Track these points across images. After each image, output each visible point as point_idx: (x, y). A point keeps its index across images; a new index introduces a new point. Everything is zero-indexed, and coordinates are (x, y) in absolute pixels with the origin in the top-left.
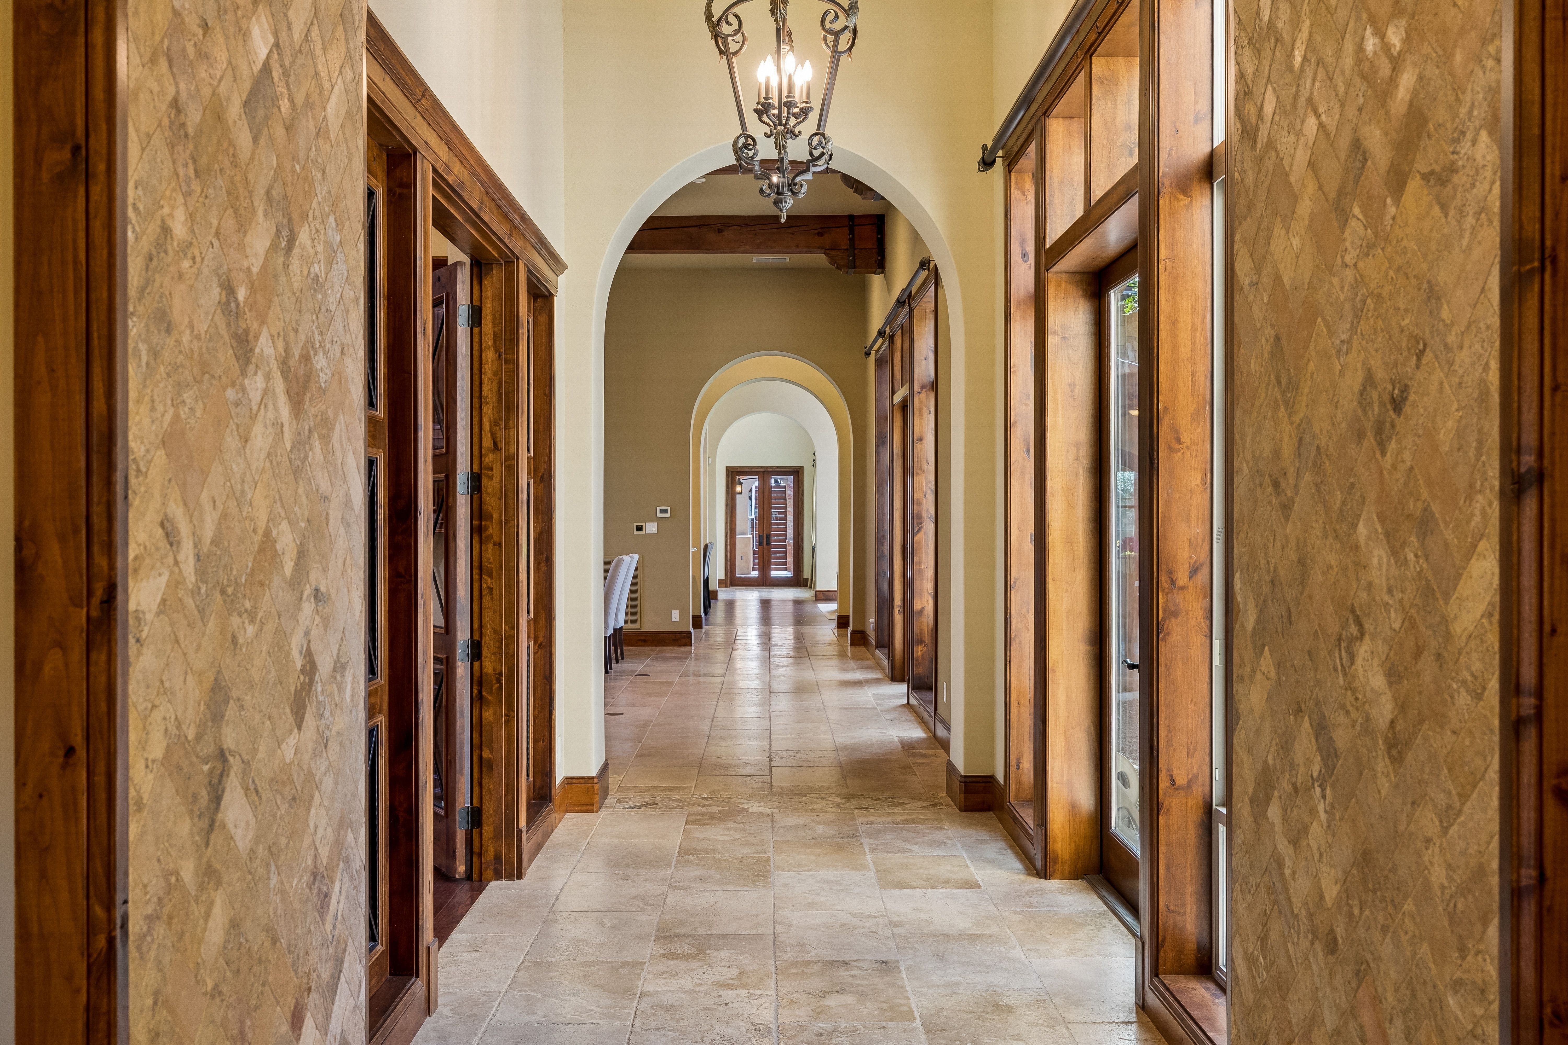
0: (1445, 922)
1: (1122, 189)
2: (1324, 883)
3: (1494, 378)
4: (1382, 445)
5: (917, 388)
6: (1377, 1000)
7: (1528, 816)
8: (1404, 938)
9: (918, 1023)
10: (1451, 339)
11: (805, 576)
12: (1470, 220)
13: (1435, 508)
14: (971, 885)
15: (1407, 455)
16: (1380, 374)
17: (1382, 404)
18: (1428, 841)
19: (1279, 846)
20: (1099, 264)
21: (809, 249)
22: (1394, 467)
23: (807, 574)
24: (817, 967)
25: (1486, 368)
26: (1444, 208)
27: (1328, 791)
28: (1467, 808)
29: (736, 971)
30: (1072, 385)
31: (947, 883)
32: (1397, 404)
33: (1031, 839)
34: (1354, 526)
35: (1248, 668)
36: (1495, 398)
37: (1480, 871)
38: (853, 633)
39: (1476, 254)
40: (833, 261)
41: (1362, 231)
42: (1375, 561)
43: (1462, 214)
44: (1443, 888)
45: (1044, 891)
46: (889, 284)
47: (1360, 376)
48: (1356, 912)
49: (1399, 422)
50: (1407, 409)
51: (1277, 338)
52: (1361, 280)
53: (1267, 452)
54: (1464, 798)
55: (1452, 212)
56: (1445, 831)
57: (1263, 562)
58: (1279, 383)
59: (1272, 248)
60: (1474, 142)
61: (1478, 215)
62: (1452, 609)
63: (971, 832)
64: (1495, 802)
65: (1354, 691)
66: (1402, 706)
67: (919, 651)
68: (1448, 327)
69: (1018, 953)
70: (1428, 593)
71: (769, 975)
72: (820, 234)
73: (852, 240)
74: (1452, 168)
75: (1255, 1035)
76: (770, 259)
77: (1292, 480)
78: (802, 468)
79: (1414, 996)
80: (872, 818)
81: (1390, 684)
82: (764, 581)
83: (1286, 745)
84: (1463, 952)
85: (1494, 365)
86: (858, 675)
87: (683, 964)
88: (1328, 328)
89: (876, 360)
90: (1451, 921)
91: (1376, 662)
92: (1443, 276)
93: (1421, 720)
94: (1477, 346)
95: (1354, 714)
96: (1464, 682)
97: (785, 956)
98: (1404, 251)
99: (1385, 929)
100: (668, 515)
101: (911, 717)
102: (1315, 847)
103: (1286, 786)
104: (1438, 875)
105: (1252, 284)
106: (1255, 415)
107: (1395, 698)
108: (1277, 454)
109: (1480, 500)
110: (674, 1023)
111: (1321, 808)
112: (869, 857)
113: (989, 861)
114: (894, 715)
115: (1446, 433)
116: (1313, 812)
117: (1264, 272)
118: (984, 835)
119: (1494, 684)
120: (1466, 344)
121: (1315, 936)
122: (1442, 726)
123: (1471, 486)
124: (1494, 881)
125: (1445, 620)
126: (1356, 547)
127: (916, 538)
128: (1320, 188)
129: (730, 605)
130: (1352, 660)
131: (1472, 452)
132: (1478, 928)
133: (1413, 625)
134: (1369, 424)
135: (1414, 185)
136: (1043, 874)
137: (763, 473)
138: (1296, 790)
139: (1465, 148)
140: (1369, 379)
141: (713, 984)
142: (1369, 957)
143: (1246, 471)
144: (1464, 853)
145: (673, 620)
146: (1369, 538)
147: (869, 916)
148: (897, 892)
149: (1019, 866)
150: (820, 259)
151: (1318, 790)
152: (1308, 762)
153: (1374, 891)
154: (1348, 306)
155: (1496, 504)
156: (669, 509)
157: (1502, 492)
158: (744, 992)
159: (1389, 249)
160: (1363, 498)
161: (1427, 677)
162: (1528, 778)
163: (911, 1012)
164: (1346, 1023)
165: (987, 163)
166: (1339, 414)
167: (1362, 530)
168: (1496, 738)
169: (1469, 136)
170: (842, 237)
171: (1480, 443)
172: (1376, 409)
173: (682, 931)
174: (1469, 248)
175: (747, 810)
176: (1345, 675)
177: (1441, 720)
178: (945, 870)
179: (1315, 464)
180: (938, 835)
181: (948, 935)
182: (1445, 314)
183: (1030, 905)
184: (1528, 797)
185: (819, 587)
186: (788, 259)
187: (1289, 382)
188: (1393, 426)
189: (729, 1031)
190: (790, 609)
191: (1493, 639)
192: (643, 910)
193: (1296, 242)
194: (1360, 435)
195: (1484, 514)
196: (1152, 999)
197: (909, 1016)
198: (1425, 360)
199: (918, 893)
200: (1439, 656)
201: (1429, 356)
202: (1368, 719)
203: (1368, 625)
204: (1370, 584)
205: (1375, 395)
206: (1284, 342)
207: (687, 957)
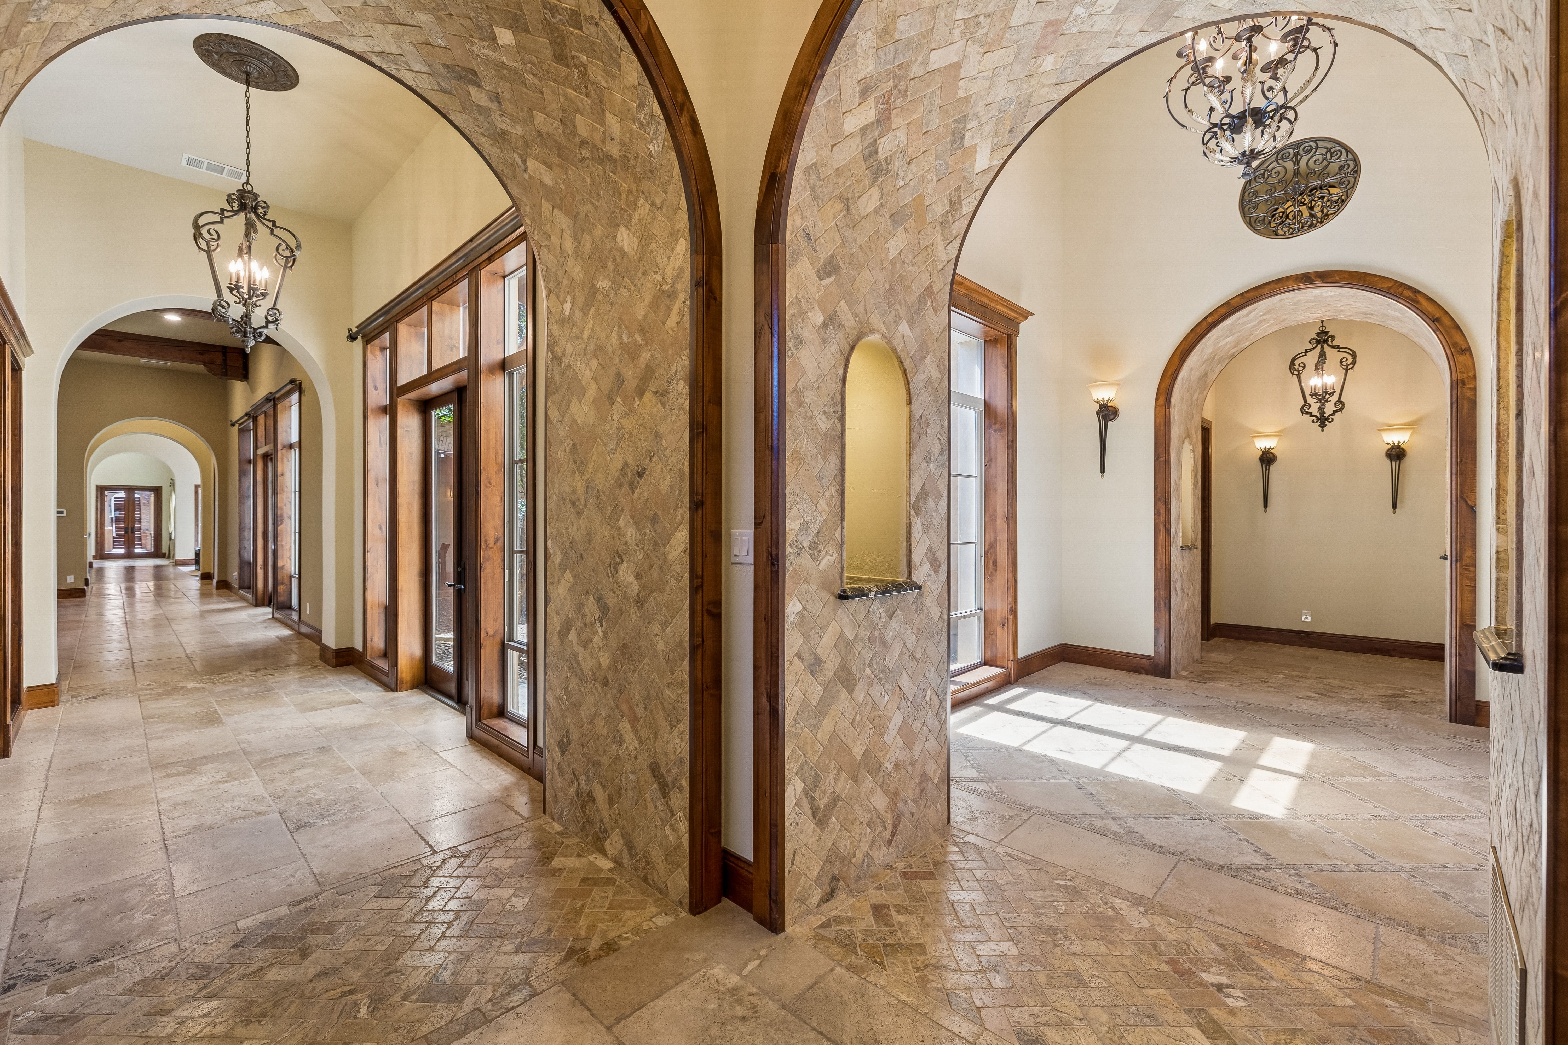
0: (664, 663)
1: (456, 367)
2: (601, 660)
3: (686, 467)
4: (633, 490)
5: (279, 447)
6: (629, 699)
7: (699, 619)
8: (644, 673)
9: (356, 772)
10: (667, 452)
11: (163, 551)
12: (675, 411)
13: (660, 513)
14: (358, 702)
15: (645, 494)
16: (631, 462)
17: (632, 474)
18: (656, 635)
19: (575, 649)
20: (427, 397)
21: (192, 361)
22: (639, 498)
23: (164, 549)
24: (280, 759)
25: (683, 464)
26: (663, 405)
27: (604, 623)
28: (674, 621)
29: (225, 774)
30: (411, 454)
31: (341, 703)
32: (640, 475)
33: (387, 675)
34: (618, 520)
35: (557, 579)
36: (687, 475)
37: (681, 642)
38: (218, 582)
39: (678, 424)
40: (210, 370)
41: (622, 408)
42: (629, 533)
43: (672, 408)
44: (663, 651)
45: (398, 698)
46: (253, 389)
47: (621, 463)
48: (619, 668)
49: (641, 482)
50: (645, 476)
51: (574, 445)
52: (621, 427)
53: (568, 490)
54: (673, 617)
55: (667, 407)
56: (664, 630)
57: (565, 535)
58: (575, 463)
59: (571, 408)
60: (677, 384)
61: (679, 410)
62: (667, 549)
63: (344, 676)
64: (687, 617)
65: (618, 583)
66: (643, 587)
67: (281, 589)
68: (666, 449)
69: (397, 728)
70: (656, 545)
71: (250, 770)
72: (200, 354)
73: (225, 361)
74: (667, 392)
75: (560, 729)
76: (155, 362)
77: (583, 502)
78: (161, 487)
79: (649, 693)
80: (278, 679)
81: (637, 579)
82: (129, 555)
83: (580, 607)
84: (672, 672)
85: (687, 464)
86: (229, 605)
87: (182, 778)
88: (603, 443)
89: (239, 429)
90: (667, 662)
91: (629, 572)
92: (663, 429)
93: (653, 592)
94: (679, 456)
95: (618, 592)
96: (673, 576)
97: (255, 758)
98: (644, 418)
99: (634, 672)
100: (64, 514)
101: (277, 624)
102: (596, 646)
103: (580, 624)
104: (661, 646)
105: (558, 421)
106: (560, 475)
107: (639, 585)
108: (574, 491)
109: (680, 511)
110: (193, 810)
111: (600, 631)
112: (286, 699)
113: (362, 689)
114: (266, 624)
115: (664, 487)
116: (595, 633)
117: (566, 417)
118: (352, 677)
119: (687, 575)
120: (674, 455)
121: (596, 680)
122: (663, 593)
123: (676, 506)
124: (687, 645)
125: (664, 554)
126: (619, 528)
127: (279, 528)
128: (599, 388)
129: (100, 571)
130: (617, 571)
131: (677, 494)
132: (680, 662)
133: (648, 556)
134: (626, 481)
135: (648, 395)
136: (396, 690)
137: (130, 490)
138: (585, 625)
139: (673, 385)
140: (626, 464)
141: (211, 783)
142: (625, 684)
143: (555, 497)
144: (673, 637)
145: (68, 581)
146: (626, 525)
147: (301, 728)
148: (313, 713)
149: (379, 688)
150: (201, 368)
151: (598, 624)
152: (593, 613)
153: (629, 658)
154: (614, 436)
155: (688, 512)
156: (65, 511)
157: (690, 508)
158: (237, 782)
159: (636, 417)
160: (623, 509)
161: (655, 575)
162: (699, 606)
163: (350, 767)
164: (613, 712)
165: (352, 338)
166: (610, 477)
167: (622, 522)
168: (688, 594)
169: (675, 381)
170: (218, 358)
171: (680, 491)
172: (629, 475)
173: (171, 760)
174: (675, 421)
175: (185, 688)
176: (613, 577)
177: (662, 590)
178: (336, 697)
179: (596, 496)
180: (324, 681)
181: (354, 728)
182: (664, 443)
183: (394, 705)
184: (699, 613)
185: (178, 557)
186: (169, 364)
187: (582, 463)
188: (638, 483)
189: (236, 804)
190: (151, 572)
191: (686, 560)
192: (132, 756)
193: (585, 408)
194: (621, 486)
195: (682, 515)
196: (477, 732)
197: (350, 769)
198: (654, 459)
199: (326, 711)
200: (661, 567)
201: (655, 458)
202: (625, 593)
203: (625, 558)
204: (626, 542)
205: (629, 471)
206: (578, 446)
207: (183, 774)
